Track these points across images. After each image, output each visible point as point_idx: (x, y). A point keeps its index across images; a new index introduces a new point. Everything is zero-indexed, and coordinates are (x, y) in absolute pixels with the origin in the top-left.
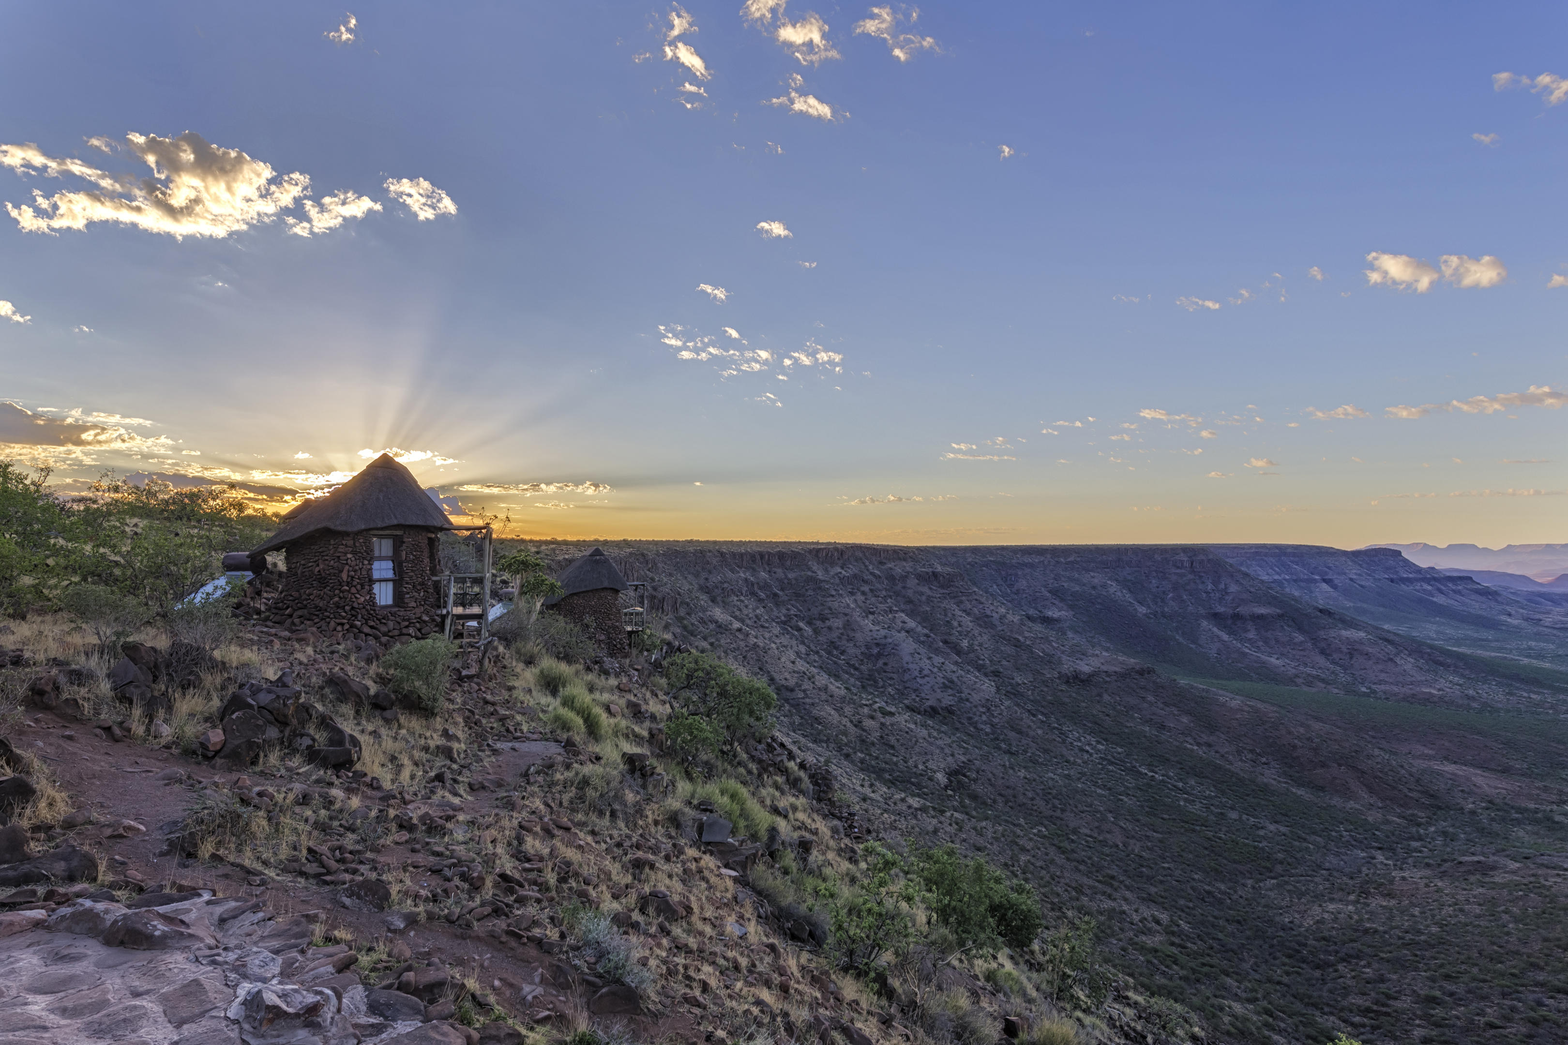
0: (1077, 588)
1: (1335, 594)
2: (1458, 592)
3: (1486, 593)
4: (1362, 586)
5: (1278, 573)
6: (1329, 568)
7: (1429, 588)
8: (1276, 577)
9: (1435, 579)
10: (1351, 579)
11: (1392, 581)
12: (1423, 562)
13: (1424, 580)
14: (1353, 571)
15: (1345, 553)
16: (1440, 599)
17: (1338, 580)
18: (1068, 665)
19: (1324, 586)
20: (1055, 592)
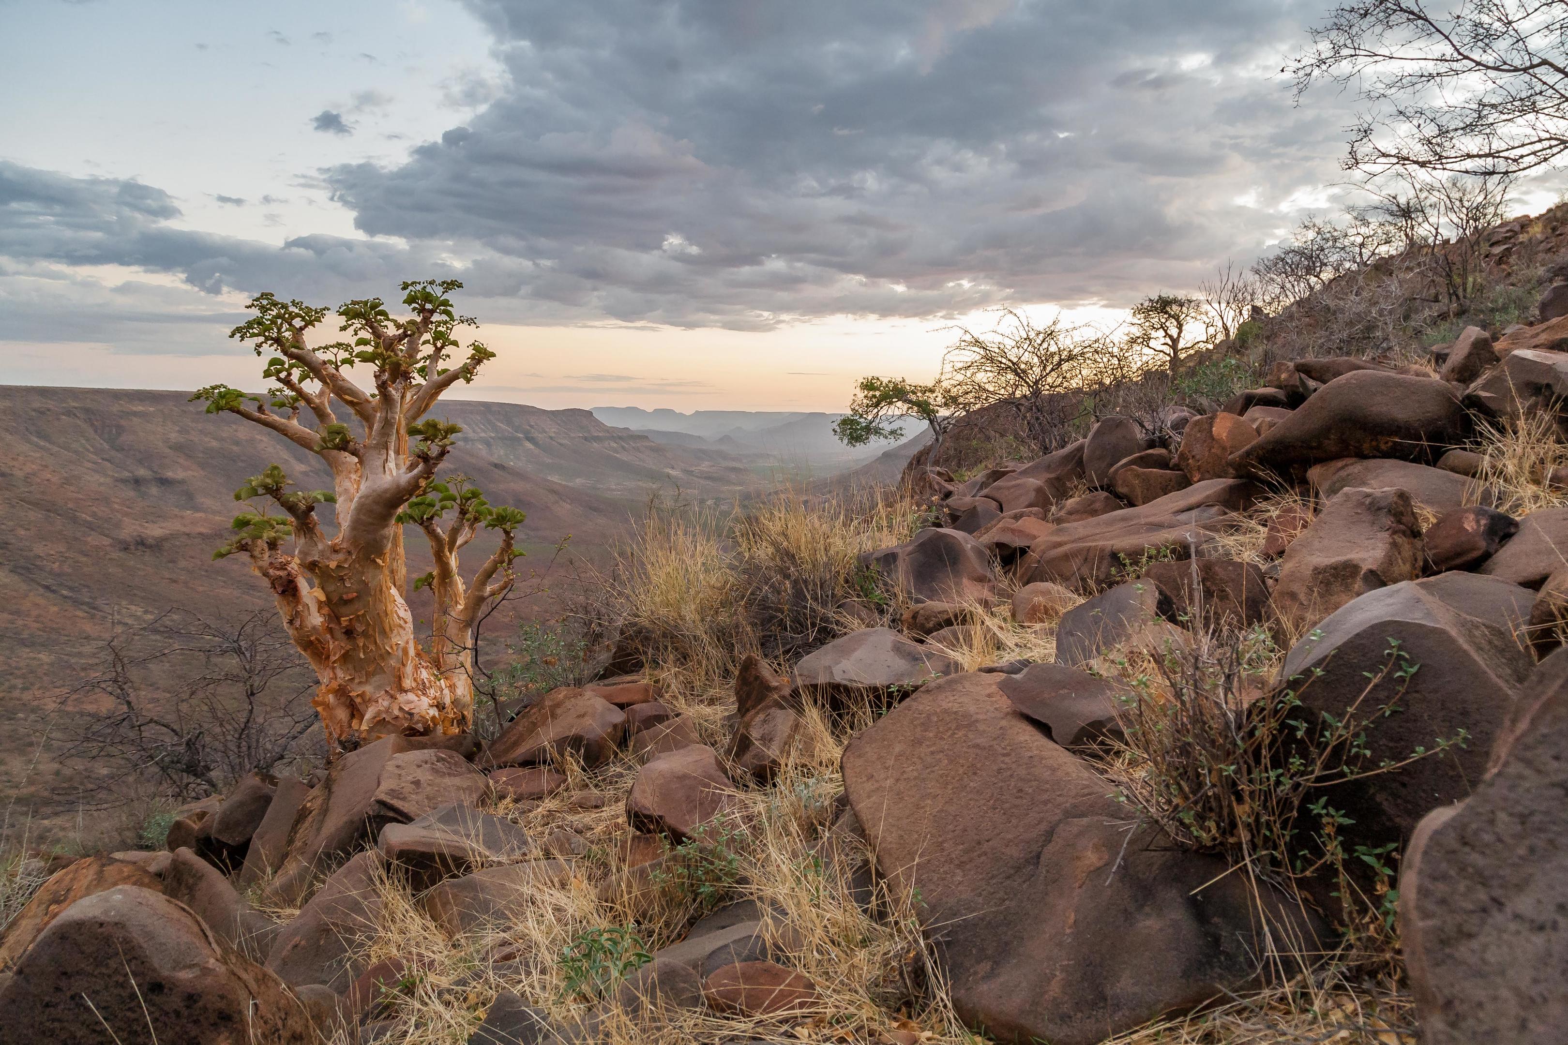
0: (214, 444)
1: (537, 451)
2: (638, 449)
3: (657, 450)
4: (561, 444)
5: (484, 431)
6: (531, 426)
7: (615, 445)
8: (483, 435)
9: (620, 438)
10: (551, 438)
11: (586, 439)
12: (609, 422)
13: (613, 438)
14: (552, 429)
15: (544, 412)
16: (624, 457)
17: (539, 436)
18: (130, 529)
19: (529, 445)
20: (178, 448)
